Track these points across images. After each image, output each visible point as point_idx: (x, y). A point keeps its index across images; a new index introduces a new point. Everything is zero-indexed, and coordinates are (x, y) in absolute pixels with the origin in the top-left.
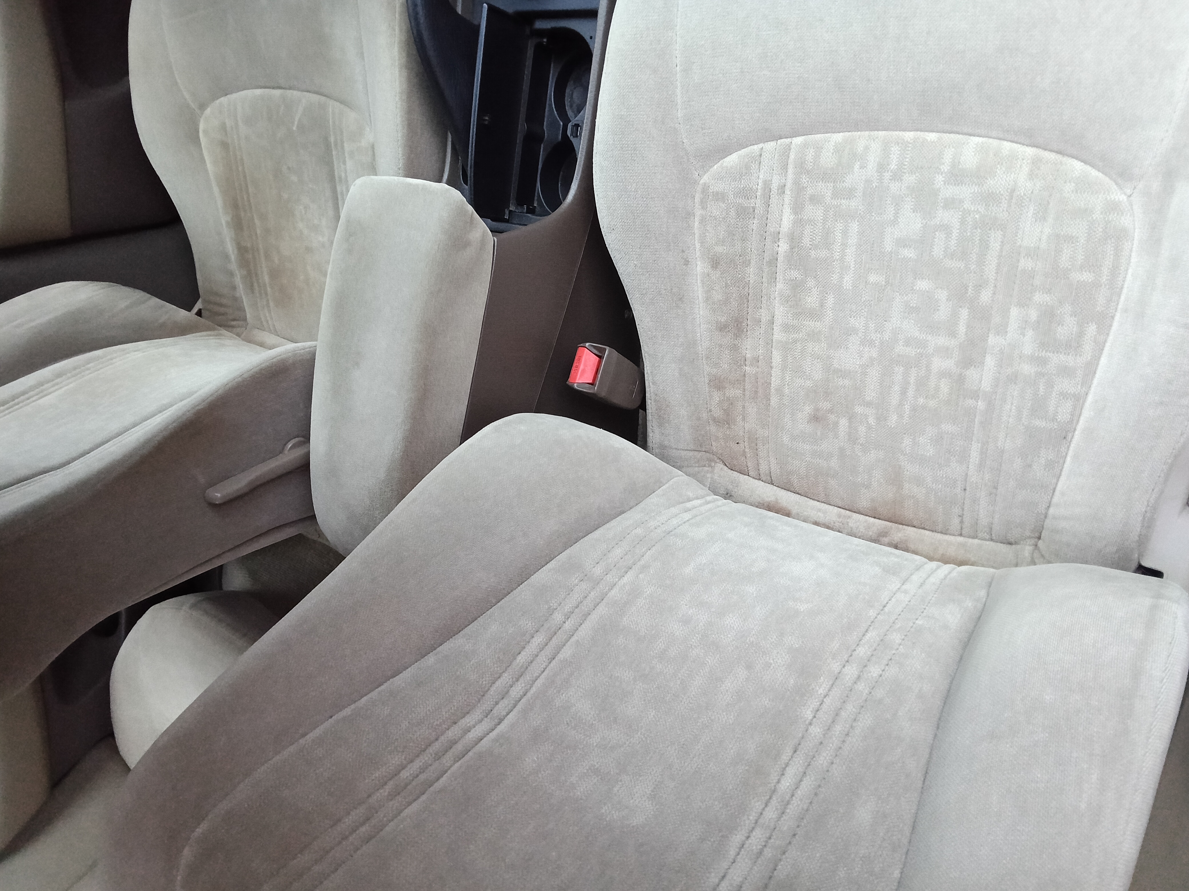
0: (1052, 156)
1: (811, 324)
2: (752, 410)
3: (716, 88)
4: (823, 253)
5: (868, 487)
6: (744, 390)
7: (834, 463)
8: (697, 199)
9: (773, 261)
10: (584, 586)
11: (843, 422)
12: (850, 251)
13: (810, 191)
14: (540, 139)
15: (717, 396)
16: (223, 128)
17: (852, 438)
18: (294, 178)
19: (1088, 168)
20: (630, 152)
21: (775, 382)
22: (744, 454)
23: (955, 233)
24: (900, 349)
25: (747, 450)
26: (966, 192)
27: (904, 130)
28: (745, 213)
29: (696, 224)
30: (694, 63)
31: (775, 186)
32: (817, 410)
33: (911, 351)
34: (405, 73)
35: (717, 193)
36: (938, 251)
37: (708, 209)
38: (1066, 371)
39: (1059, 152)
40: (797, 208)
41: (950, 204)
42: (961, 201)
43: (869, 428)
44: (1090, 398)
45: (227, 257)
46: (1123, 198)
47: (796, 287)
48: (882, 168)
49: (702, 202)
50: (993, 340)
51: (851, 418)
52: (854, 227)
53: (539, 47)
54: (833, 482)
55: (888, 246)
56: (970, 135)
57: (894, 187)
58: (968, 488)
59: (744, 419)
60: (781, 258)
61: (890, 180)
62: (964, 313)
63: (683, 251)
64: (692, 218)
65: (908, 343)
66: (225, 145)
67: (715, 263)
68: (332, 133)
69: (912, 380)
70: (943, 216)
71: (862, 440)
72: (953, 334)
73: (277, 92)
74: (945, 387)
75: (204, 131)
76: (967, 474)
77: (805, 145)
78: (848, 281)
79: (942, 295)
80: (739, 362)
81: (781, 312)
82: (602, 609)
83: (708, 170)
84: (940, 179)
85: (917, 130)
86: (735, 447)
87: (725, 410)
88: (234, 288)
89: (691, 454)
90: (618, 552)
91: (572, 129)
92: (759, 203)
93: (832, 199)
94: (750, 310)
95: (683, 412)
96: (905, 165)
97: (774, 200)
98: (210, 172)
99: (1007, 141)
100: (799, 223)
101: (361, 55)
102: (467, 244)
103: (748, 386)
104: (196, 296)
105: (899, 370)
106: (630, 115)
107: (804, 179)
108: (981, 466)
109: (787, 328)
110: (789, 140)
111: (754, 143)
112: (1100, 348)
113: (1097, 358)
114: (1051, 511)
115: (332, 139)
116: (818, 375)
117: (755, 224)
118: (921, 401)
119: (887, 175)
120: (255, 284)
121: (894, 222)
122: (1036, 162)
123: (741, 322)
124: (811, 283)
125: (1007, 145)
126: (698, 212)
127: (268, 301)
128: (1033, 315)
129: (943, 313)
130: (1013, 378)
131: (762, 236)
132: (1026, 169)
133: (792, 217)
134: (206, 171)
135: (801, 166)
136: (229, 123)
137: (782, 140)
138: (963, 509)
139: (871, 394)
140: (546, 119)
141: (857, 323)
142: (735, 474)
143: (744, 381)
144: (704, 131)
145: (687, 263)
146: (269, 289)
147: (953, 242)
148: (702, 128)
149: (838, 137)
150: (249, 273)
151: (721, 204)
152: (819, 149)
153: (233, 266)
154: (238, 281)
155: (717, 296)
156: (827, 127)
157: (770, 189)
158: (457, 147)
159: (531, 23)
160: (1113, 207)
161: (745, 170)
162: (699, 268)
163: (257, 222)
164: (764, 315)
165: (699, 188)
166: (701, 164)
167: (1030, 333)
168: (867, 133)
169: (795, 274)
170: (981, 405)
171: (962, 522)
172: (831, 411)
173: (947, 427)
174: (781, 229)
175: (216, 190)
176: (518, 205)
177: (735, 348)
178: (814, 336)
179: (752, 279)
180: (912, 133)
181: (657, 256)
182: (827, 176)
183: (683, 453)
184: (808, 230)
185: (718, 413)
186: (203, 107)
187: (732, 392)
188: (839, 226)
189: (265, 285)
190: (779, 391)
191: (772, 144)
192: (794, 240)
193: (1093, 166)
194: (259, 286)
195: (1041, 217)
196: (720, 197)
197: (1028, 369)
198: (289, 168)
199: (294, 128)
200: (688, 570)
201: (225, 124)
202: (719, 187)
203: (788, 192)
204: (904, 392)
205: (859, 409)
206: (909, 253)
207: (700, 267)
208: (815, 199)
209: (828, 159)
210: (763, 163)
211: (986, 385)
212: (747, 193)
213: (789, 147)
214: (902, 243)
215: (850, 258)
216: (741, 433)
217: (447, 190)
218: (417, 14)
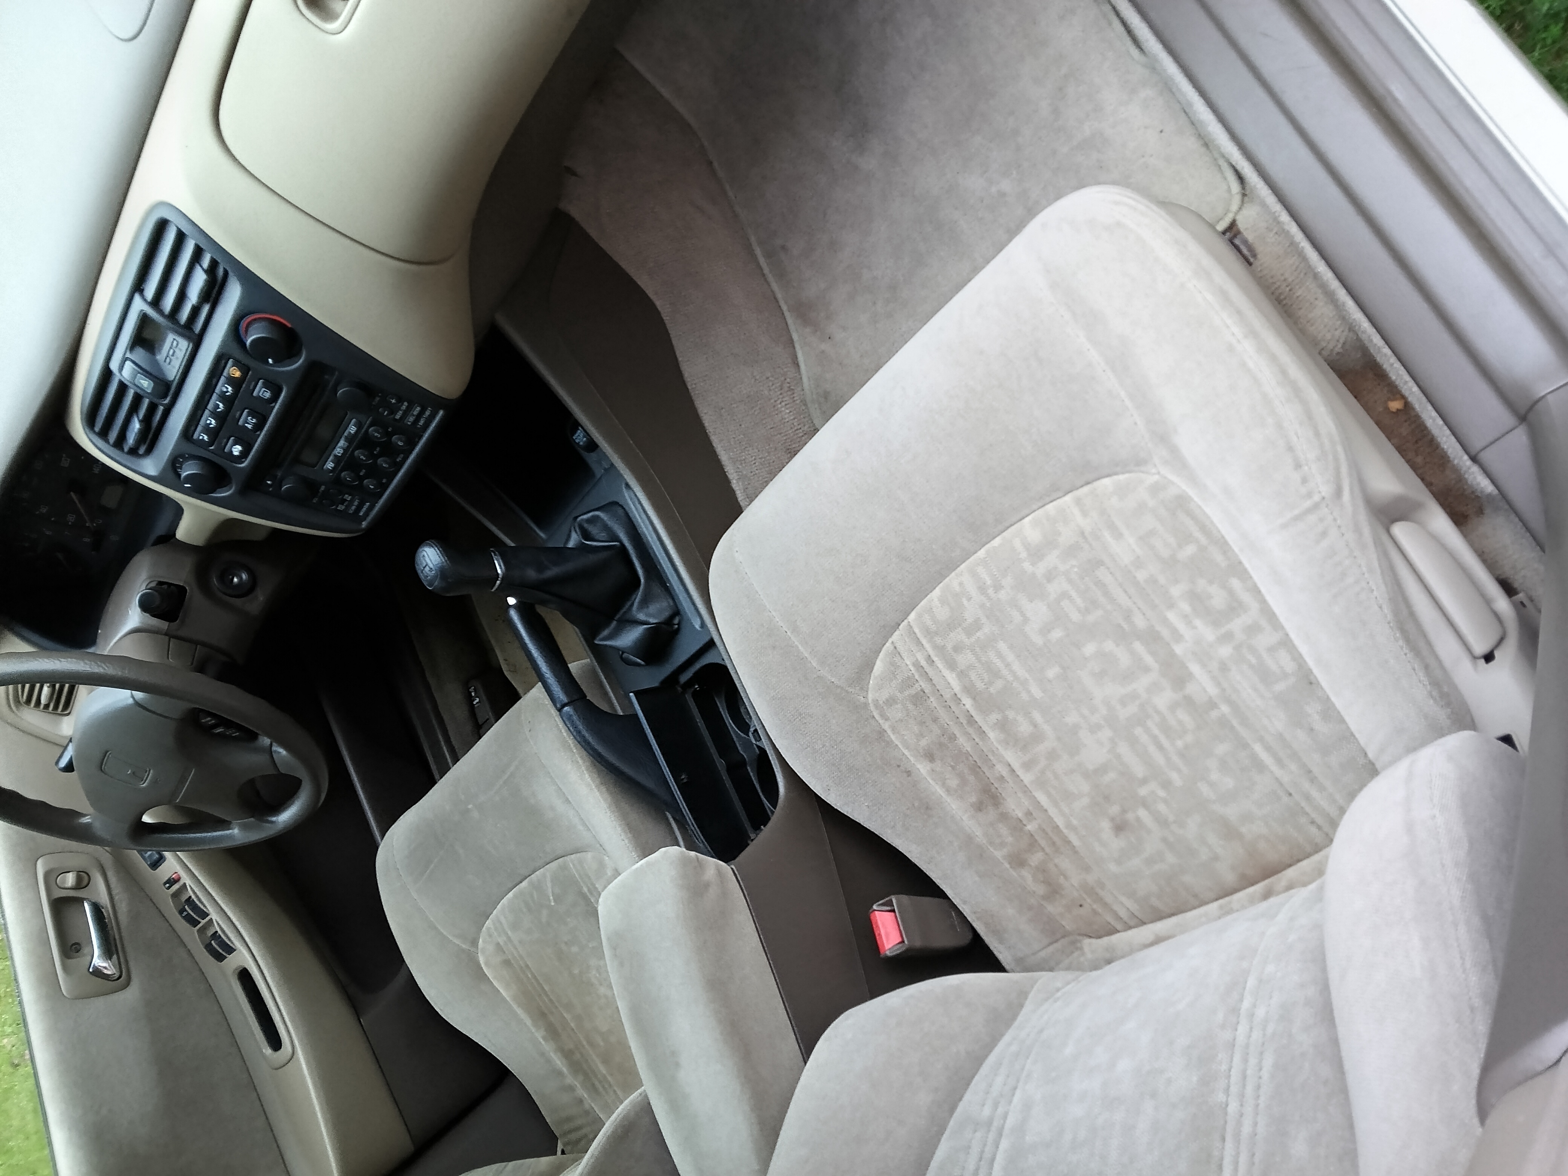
0: (1086, 489)
1: (1041, 749)
2: (1064, 863)
3: (825, 626)
4: (999, 684)
5: (1216, 858)
6: (1043, 849)
7: (1171, 858)
8: (877, 717)
9: (971, 720)
10: (978, 1135)
11: (1142, 813)
12: (1016, 666)
13: (949, 647)
14: (743, 763)
15: (1027, 875)
16: (499, 947)
17: (1163, 822)
18: (575, 949)
19: (1115, 478)
20: (797, 720)
21: (1060, 822)
22: (1095, 912)
23: (1074, 594)
24: (1124, 713)
25: (1095, 906)
26: (1052, 559)
27: (976, 552)
28: (919, 698)
29: (893, 737)
30: (796, 621)
31: (923, 663)
32: (1112, 820)
33: (1132, 709)
34: (603, 789)
35: (887, 700)
36: (1075, 616)
37: (890, 717)
38: (1253, 629)
39: (1088, 483)
40: (952, 665)
41: (1050, 576)
42: (1056, 568)
43: (1165, 801)
44: (1293, 636)
45: (560, 1073)
46: (1156, 477)
47: (1003, 726)
48: (982, 589)
49: (882, 715)
50: (1178, 649)
51: (1145, 804)
52: (1002, 646)
53: (695, 695)
54: (1187, 879)
55: (1039, 640)
56: (1021, 520)
57: (1003, 595)
58: (1291, 791)
59: (1066, 877)
60: (973, 713)
61: (995, 593)
62: (1138, 646)
63: (899, 766)
64: (885, 733)
65: (1123, 702)
66: (507, 963)
67: (930, 756)
68: (582, 884)
69: (1156, 731)
70: (1054, 589)
71: (1171, 818)
72: (1147, 670)
73: (524, 884)
74: (1183, 715)
75: (486, 964)
76: (1277, 779)
77: (920, 616)
78: (1036, 692)
79: (1109, 646)
80: (1017, 826)
81: (1011, 756)
82: (1004, 1144)
83: (868, 688)
84: (1027, 565)
85: (984, 546)
86: (1082, 911)
87: (1043, 882)
88: (581, 1101)
89: (1051, 949)
90: (999, 1080)
91: (754, 736)
92: (923, 684)
93: (969, 638)
94: (988, 774)
95: (1011, 911)
96: (995, 575)
97: (931, 673)
98: (508, 999)
99: (1048, 503)
100: (962, 675)
101: (567, 801)
102: (707, 885)
103: (1043, 843)
104: (554, 1139)
105: (1138, 731)
106: (778, 692)
107: (938, 640)
108: (1279, 762)
109: (1028, 766)
110: (906, 621)
111: (884, 642)
112: (1256, 591)
113: (1263, 602)
114: (1371, 755)
115: (585, 889)
116: (1085, 787)
117: (933, 701)
118: (1180, 743)
119: (991, 591)
120: (597, 1083)
121: (1026, 620)
122: (1078, 502)
123: (990, 790)
124: (1011, 714)
125: (1050, 507)
126: (886, 726)
127: (615, 1091)
128: (1185, 607)
129: (1124, 660)
130: (1224, 668)
131: (945, 707)
132: (1076, 511)
133: (954, 675)
134: (504, 999)
135: (927, 632)
136: (501, 940)
137: (902, 625)
138: (1307, 814)
139: (1139, 770)
140: (738, 745)
141: (1072, 718)
142: (1106, 940)
143: (1036, 841)
144: (841, 662)
145: (909, 773)
146: (609, 1078)
147: (1079, 601)
148: (837, 661)
149: (937, 592)
150: (586, 1075)
151: (896, 706)
152: (930, 610)
153: (570, 1080)
154: (581, 1092)
155: (954, 782)
156: (923, 592)
157: (922, 666)
158: (677, 818)
159: (678, 682)
160: (1155, 489)
161: (893, 668)
162: (922, 771)
163: (567, 1016)
164: (1001, 769)
165: (872, 707)
166: (858, 688)
167: (1198, 622)
168: (953, 574)
169: (994, 717)
170: (1225, 709)
171: (1319, 828)
172: (1124, 811)
173: (1221, 749)
174: (955, 690)
175: (519, 1011)
176: (756, 830)
177: (1004, 817)
178: (1052, 756)
179: (968, 747)
180: (982, 550)
181: (880, 785)
182: (952, 625)
183: (1043, 954)
184: (973, 676)
185: (1041, 890)
186: (474, 942)
187: (1036, 859)
188: (992, 655)
189: (605, 1077)
190: (1069, 825)
191: (897, 633)
192: (970, 690)
193: (1116, 474)
194: (600, 1082)
195: (1118, 536)
196: (891, 701)
197: (1225, 651)
198: (566, 943)
199: (553, 904)
200: (1069, 1050)
201: (498, 944)
202: (884, 695)
203: (935, 659)
204: (1160, 748)
205: (1143, 791)
206: (1057, 634)
207: (923, 768)
208: (957, 649)
209: (942, 614)
210: (902, 652)
211: (1212, 690)
212: (909, 682)
213: (910, 626)
214: (1045, 630)
215: (1021, 672)
216: (1076, 894)
217: (665, 852)
218: (584, 737)
